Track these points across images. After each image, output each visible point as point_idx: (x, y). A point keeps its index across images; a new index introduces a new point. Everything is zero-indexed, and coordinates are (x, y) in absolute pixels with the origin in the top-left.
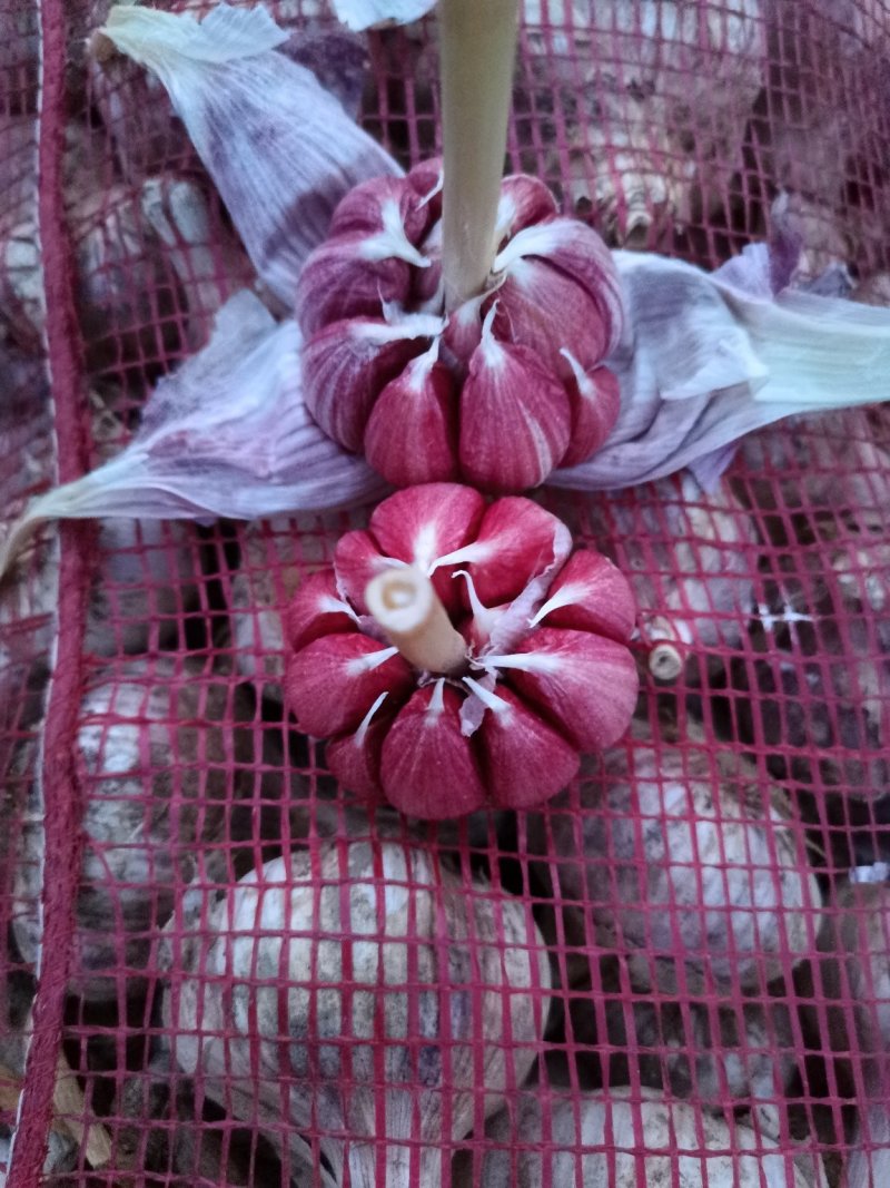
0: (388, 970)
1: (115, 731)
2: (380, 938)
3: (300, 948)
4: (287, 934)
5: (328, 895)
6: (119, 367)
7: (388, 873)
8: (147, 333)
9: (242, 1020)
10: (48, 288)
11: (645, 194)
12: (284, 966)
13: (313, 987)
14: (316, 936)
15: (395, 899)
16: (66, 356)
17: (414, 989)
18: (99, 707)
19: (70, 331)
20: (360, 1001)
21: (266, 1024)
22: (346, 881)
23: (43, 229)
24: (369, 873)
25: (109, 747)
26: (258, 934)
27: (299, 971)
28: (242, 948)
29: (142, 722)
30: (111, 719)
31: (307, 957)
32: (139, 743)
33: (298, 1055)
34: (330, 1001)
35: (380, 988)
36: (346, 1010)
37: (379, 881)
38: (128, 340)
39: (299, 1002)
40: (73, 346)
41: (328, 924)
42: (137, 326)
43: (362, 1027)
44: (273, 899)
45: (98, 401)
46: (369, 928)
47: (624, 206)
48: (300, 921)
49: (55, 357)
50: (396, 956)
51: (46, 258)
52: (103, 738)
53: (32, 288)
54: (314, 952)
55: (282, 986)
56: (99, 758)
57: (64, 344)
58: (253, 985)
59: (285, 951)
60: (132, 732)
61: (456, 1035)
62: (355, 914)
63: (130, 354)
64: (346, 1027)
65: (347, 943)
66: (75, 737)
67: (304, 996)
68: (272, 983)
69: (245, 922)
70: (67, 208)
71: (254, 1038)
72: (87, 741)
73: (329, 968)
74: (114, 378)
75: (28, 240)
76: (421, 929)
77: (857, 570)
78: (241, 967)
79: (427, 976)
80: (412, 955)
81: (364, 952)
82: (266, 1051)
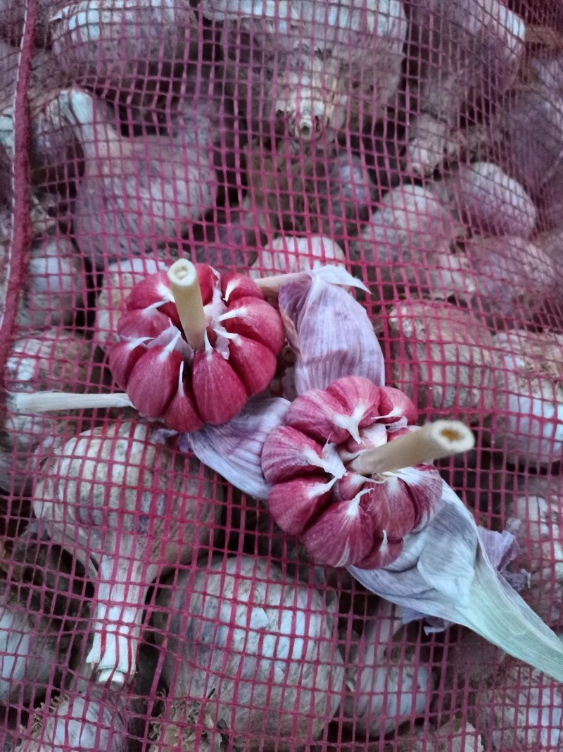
0: (128, 479)
1: (24, 361)
2: (127, 464)
3: (89, 465)
4: (84, 458)
5: (107, 444)
6: (46, 184)
7: (136, 436)
8: (61, 168)
9: (61, 496)
10: (17, 142)
11: (311, 110)
12: (81, 472)
13: (93, 482)
14: (98, 460)
15: (137, 448)
16: (23, 176)
17: (140, 489)
18: (18, 350)
19: (25, 164)
20: (115, 491)
21: (71, 498)
22: (116, 437)
23: (16, 111)
24: (127, 435)
25: (21, 368)
26: (73, 457)
27: (88, 474)
28: (66, 462)
29: (37, 357)
30: (23, 355)
31: (92, 469)
32: (36, 368)
33: (83, 513)
34: (99, 489)
35: (124, 487)
36: (108, 495)
37: (131, 439)
38: (52, 171)
39: (86, 488)
40: (26, 171)
41: (104, 455)
42: (55, 164)
43: (114, 503)
44: (83, 443)
45: (36, 201)
46: (122, 459)
47: (299, 115)
48: (92, 453)
49: (16, 178)
50: (133, 473)
51: (17, 127)
52: (19, 363)
53: (10, 141)
54: (96, 467)
55: (79, 480)
56: (15, 373)
57: (21, 171)
58: (67, 479)
59: (82, 466)
60: (33, 362)
61: (159, 513)
62: (117, 452)
63: (52, 178)
64: (107, 502)
65: (111, 463)
66: (6, 362)
67: (88, 486)
68: (75, 479)
69: (69, 452)
70: (29, 101)
71: (65, 503)
72: (11, 365)
73: (101, 475)
74: (44, 189)
75: (9, 116)
76: (148, 463)
77: (400, 317)
78: (63, 472)
79: (148, 485)
80: (141, 473)
81: (118, 470)
82: (70, 510)
